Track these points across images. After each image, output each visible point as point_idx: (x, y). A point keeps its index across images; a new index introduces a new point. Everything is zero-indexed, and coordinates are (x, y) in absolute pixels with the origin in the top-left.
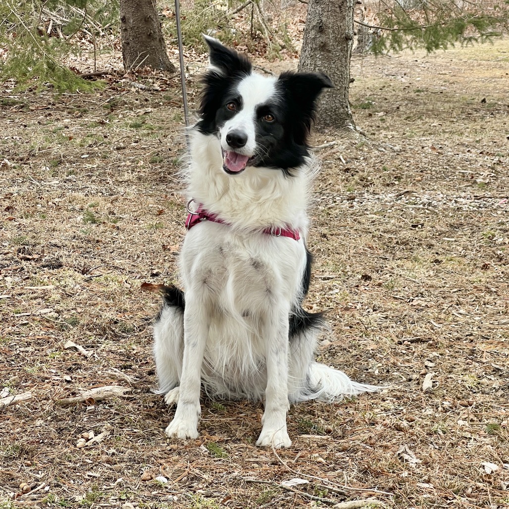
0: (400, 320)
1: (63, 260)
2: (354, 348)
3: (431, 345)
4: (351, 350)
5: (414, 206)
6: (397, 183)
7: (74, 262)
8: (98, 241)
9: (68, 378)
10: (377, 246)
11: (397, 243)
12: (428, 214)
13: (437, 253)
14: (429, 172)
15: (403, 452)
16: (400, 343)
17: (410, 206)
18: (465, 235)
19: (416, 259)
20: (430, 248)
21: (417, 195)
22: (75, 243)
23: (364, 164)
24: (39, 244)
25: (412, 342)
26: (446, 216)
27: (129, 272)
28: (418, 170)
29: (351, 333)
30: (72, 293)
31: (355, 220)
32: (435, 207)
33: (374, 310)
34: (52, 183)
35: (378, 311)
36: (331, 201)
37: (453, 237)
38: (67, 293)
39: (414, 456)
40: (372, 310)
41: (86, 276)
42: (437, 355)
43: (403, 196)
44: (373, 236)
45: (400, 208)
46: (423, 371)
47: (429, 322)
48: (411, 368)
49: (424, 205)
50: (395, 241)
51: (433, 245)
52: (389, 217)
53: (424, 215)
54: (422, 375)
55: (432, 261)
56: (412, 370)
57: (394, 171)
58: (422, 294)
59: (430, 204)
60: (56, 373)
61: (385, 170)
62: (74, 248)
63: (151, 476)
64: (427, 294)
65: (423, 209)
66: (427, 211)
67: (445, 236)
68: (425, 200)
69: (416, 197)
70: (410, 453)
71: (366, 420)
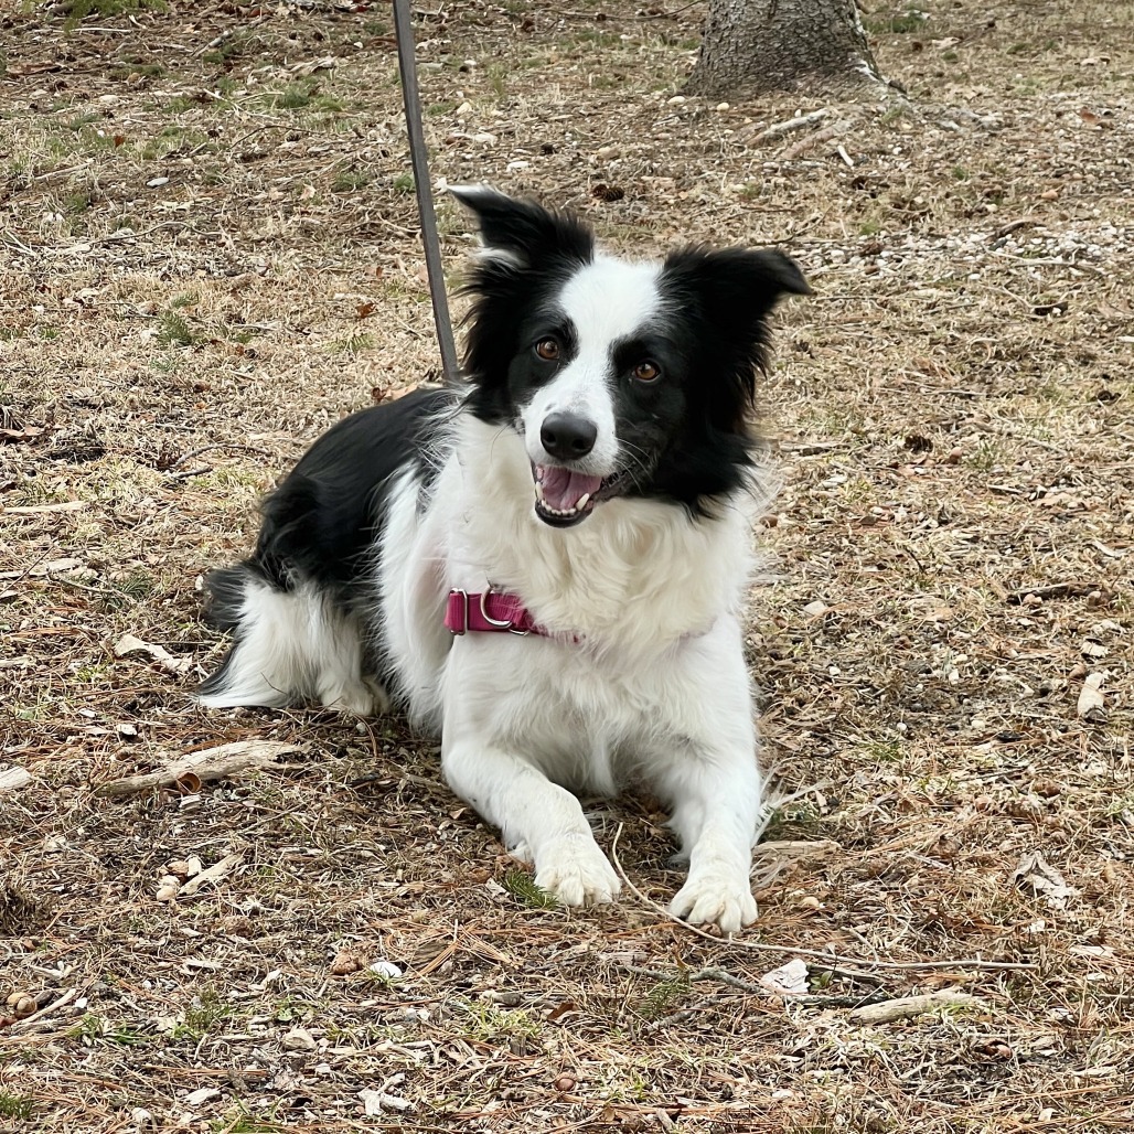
0: (1012, 543)
1: (107, 438)
2: (891, 618)
3: (1097, 602)
4: (882, 624)
5: (1039, 261)
6: (992, 208)
7: (137, 441)
8: (199, 389)
9: (129, 729)
10: (945, 365)
11: (998, 355)
12: (1078, 278)
13: (1105, 376)
14: (1077, 175)
15: (1031, 871)
16: (1014, 601)
17: (1028, 261)
19: (1049, 394)
20: (1085, 364)
21: (1047, 233)
22: (138, 393)
23: (903, 166)
24: (41, 401)
25: (1046, 596)
26: (1126, 282)
27: (285, 459)
28: (1047, 172)
29: (881, 581)
30: (131, 519)
31: (883, 305)
32: (1096, 259)
33: (942, 523)
34: (72, 251)
35: (951, 525)
36: (818, 261)
38: (120, 518)
39: (1060, 880)
40: (935, 523)
41: (168, 476)
42: (1113, 626)
43: (1009, 236)
44: (935, 342)
45: (1002, 267)
46: (1078, 669)
47: (1089, 546)
48: (1047, 662)
49: (1066, 257)
50: (991, 351)
51: (1093, 357)
52: (973, 293)
53: (1066, 282)
54: (1075, 677)
55: (1092, 395)
56: (1047, 666)
57: (982, 177)
58: (1067, 477)
59: (1081, 254)
60: (96, 717)
61: (961, 178)
62: (135, 409)
63: (356, 961)
64: (1081, 476)
65: (1064, 267)
66: (1075, 272)
67: (1124, 333)
68: (1069, 245)
69: (1045, 238)
70: (1050, 873)
71: (932, 798)
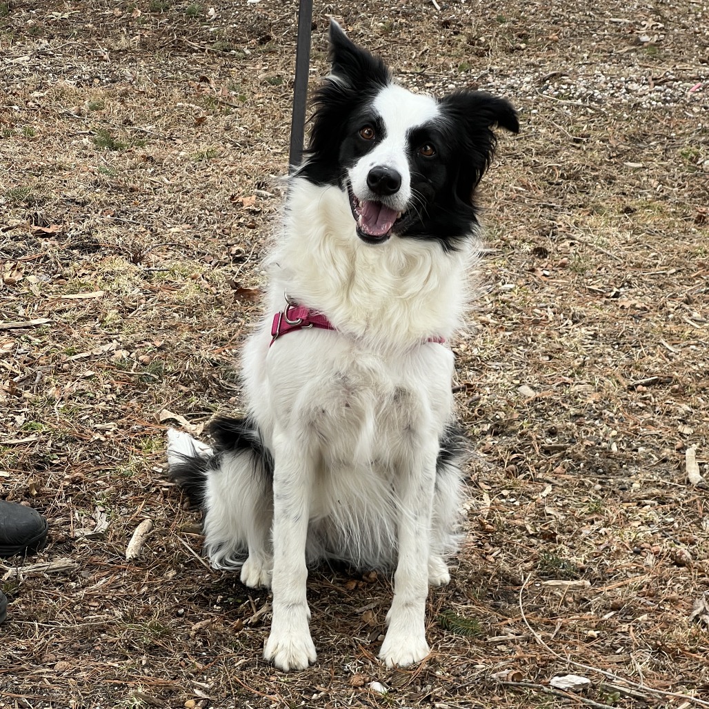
3: (677, 391)
5: (569, 101)
6: (523, 46)
10: (535, 184)
11: (562, 176)
12: (592, 115)
13: (624, 194)
14: (566, 23)
16: (632, 389)
17: (562, 102)
18: (656, 155)
20: (610, 183)
21: (569, 81)
22: (101, 194)
23: (468, 12)
25: (647, 385)
26: (619, 119)
28: (549, 20)
29: (556, 370)
32: (599, 101)
33: (575, 322)
35: (580, 324)
37: (639, 161)
40: (571, 322)
41: (142, 268)
42: (689, 409)
43: (547, 81)
44: (525, 165)
45: (549, 105)
46: (679, 444)
47: (659, 344)
48: (661, 438)
49: (583, 101)
50: (558, 173)
51: (614, 178)
52: (535, 123)
53: (586, 118)
54: (678, 450)
55: (621, 209)
56: (661, 440)
57: (514, 22)
58: (629, 282)
59: (592, 98)
61: (502, 22)
62: (102, 206)
64: (636, 282)
65: (583, 107)
66: (590, 111)
67: (627, 160)
68: (583, 90)
69: (569, 84)
71: (627, 545)
